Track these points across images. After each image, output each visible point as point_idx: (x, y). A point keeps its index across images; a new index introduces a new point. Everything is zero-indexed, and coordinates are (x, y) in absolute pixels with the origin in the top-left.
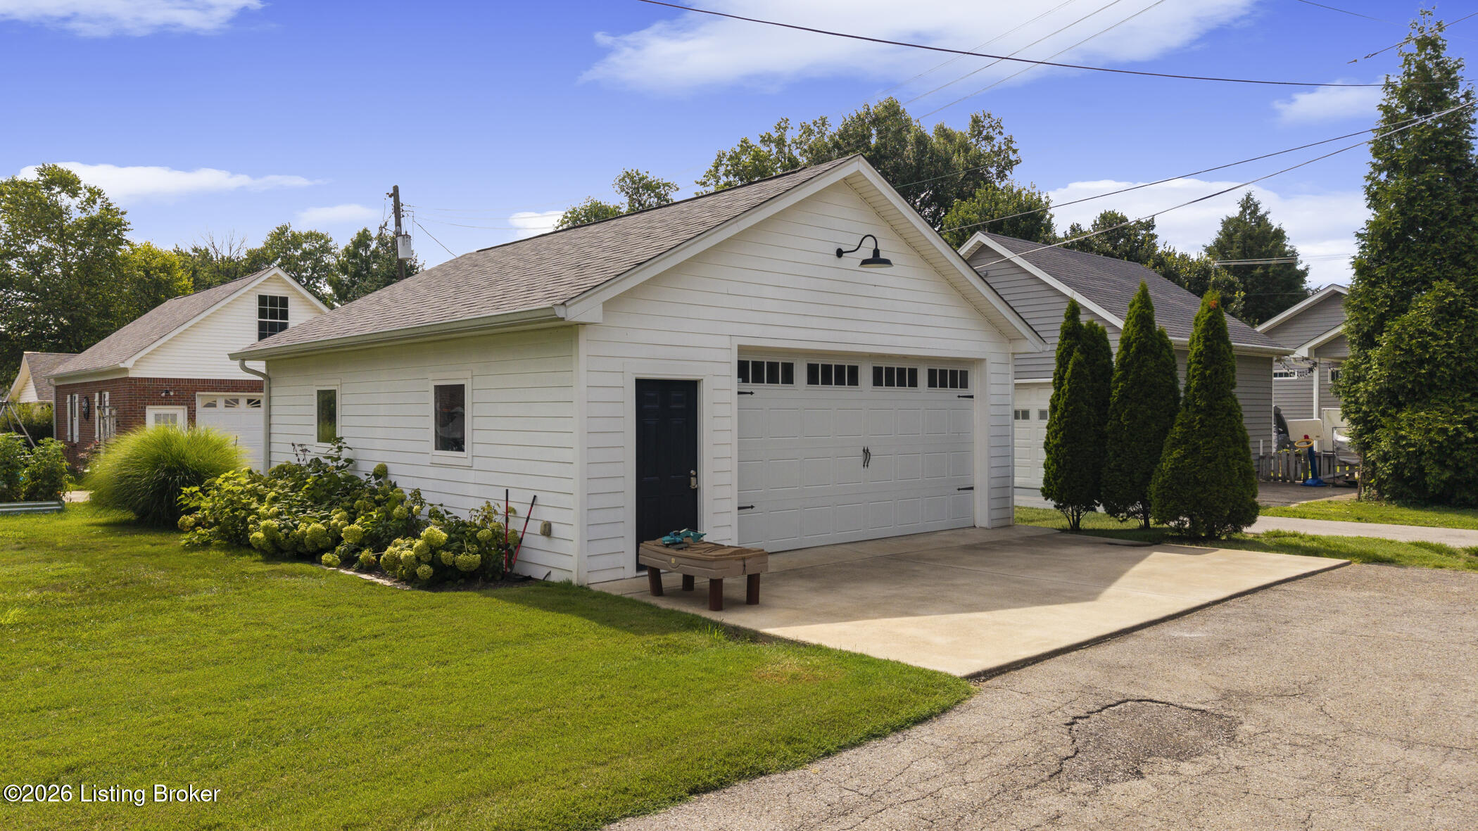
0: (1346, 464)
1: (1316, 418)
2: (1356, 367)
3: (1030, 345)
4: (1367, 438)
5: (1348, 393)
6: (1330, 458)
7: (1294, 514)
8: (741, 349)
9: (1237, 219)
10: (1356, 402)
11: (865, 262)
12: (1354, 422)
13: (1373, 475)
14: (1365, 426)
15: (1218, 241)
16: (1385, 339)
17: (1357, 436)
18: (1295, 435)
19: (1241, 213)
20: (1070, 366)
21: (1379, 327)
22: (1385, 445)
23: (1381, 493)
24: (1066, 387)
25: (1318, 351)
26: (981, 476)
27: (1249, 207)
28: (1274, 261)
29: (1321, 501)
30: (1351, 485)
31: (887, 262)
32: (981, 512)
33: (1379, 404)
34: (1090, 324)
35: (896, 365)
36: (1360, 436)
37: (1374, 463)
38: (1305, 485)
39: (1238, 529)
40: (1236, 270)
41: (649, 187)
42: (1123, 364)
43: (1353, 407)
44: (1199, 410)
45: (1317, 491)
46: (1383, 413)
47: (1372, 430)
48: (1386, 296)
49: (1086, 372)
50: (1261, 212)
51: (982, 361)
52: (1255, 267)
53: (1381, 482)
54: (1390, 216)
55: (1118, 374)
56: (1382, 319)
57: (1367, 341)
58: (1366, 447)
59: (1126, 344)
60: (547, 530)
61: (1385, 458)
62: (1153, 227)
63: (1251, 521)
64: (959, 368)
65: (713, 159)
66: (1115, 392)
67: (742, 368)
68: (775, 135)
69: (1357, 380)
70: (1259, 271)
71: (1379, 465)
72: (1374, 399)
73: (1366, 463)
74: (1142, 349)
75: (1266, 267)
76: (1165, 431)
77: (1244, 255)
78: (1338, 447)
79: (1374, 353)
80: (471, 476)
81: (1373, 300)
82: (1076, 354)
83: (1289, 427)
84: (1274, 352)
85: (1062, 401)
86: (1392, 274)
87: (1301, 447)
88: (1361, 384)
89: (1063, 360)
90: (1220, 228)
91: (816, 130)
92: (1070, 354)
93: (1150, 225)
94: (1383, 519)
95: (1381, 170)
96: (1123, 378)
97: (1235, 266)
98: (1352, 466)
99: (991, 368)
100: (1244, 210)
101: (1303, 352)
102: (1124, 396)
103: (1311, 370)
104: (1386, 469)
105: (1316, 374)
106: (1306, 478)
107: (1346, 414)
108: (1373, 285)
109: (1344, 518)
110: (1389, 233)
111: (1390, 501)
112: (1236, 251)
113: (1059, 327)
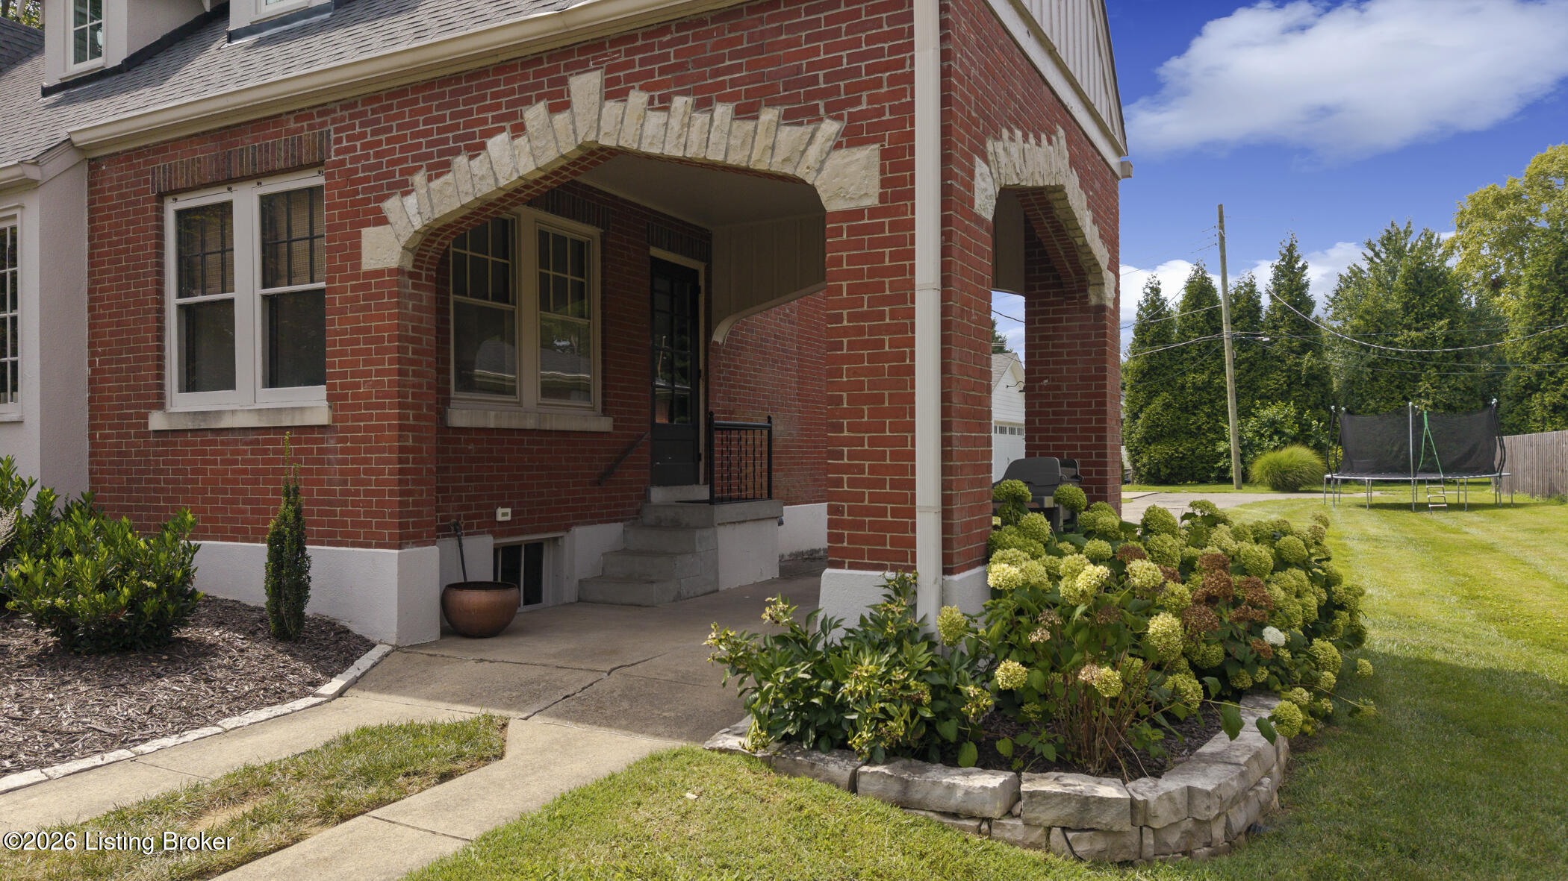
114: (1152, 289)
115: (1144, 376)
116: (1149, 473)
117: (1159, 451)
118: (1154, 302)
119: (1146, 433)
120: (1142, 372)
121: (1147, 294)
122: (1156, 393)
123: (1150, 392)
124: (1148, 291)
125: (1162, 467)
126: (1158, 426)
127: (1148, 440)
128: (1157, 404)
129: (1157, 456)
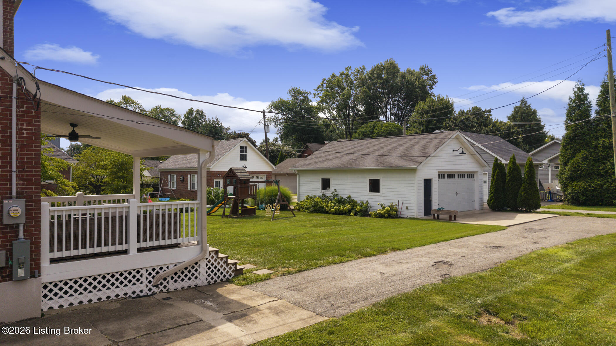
0: (560, 195)
1: (550, 183)
2: (562, 171)
3: (488, 168)
4: (565, 189)
5: (560, 177)
6: (555, 194)
7: (547, 208)
8: (439, 172)
9: (519, 107)
10: (562, 180)
11: (460, 153)
12: (562, 185)
13: (567, 198)
14: (565, 186)
15: (512, 115)
16: (569, 164)
17: (562, 188)
18: (545, 188)
19: (521, 105)
20: (496, 173)
21: (568, 161)
22: (569, 191)
23: (569, 203)
24: (495, 177)
25: (551, 161)
26: (477, 199)
27: (523, 103)
28: (533, 123)
29: (553, 204)
30: (561, 201)
31: (465, 153)
32: (477, 206)
33: (568, 180)
34: (500, 163)
35: (461, 174)
36: (563, 188)
37: (567, 195)
38: (548, 201)
39: (536, 210)
40: (519, 126)
41: (301, 93)
42: (509, 173)
43: (561, 181)
44: (528, 184)
45: (552, 203)
46: (569, 183)
47: (566, 187)
48: (570, 153)
49: (500, 174)
50: (528, 104)
51: (477, 172)
52: (526, 124)
53: (569, 200)
54: (571, 133)
55: (508, 175)
56: (569, 159)
57: (565, 164)
58: (564, 191)
59: (510, 168)
60: (407, 208)
61: (569, 194)
62: (491, 112)
63: (539, 208)
64: (472, 174)
65: (321, 81)
66: (507, 179)
67: (439, 175)
68: (345, 72)
69: (562, 174)
70: (527, 126)
71: (568, 195)
72: (567, 179)
73: (565, 195)
74: (514, 169)
75: (530, 125)
76: (519, 188)
77: (522, 120)
78: (557, 191)
79: (567, 168)
80: (382, 198)
81: (567, 154)
82: (497, 170)
83: (543, 185)
84: (538, 164)
85: (494, 181)
86: (571, 148)
87: (546, 190)
88: (564, 175)
89: (494, 171)
90: (513, 110)
91: (361, 70)
92: (496, 170)
93: (489, 111)
94: (569, 209)
95: (568, 120)
96: (509, 176)
97: (519, 124)
98: (561, 196)
99: (479, 173)
100: (522, 103)
101: (546, 161)
102: (509, 180)
103: (548, 167)
104: (570, 197)
105: (550, 168)
106: (548, 199)
107: (560, 182)
108: (567, 150)
109: (559, 208)
110: (571, 137)
111: (571, 205)
112: (519, 118)
113: (493, 163)
114: (579, 88)
115: (571, 140)
116: (573, 198)
117: (578, 186)
118: (578, 96)
119: (571, 174)
120: (570, 138)
121: (575, 92)
122: (579, 150)
123: (574, 150)
124: (576, 90)
125: (580, 195)
126: (578, 170)
127: (572, 179)
128: (579, 156)
129: (577, 189)
